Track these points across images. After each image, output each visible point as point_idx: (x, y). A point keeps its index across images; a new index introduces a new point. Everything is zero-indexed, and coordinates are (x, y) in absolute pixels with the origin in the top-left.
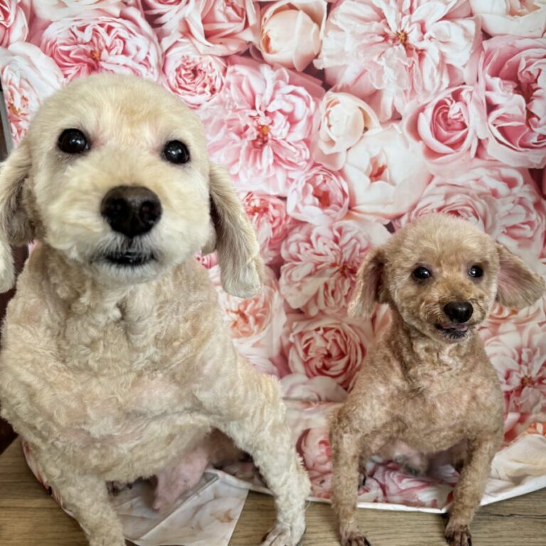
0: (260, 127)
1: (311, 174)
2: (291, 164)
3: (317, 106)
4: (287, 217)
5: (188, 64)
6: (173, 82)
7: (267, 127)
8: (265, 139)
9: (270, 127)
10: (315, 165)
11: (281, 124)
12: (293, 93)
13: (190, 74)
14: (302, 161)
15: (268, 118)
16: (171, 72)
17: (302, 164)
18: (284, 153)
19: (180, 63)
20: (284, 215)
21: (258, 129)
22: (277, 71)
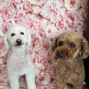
1: (39, 31)
4: (36, 38)
6: (18, 16)
12: (37, 19)
13: (21, 15)
15: (33, 22)
18: (35, 28)
19: (19, 13)
21: (31, 24)
22: (34, 15)
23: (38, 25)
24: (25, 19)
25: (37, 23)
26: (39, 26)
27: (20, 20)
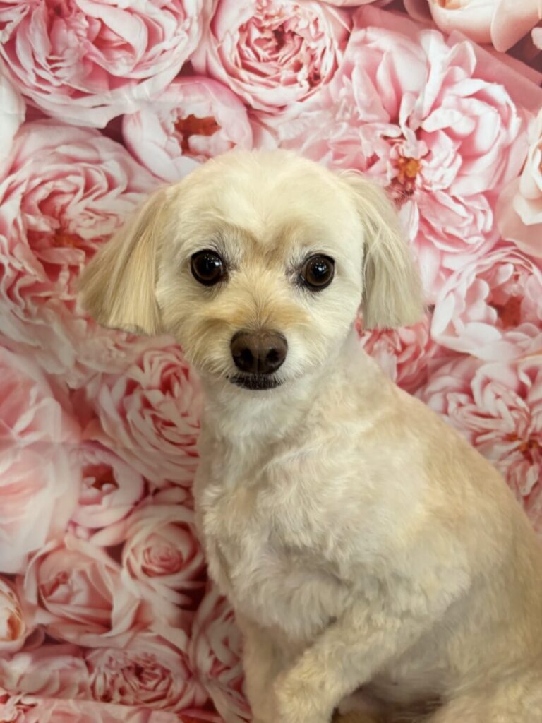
0: (402, 161)
1: (489, 262)
2: (452, 239)
3: (524, 126)
4: (431, 343)
5: (267, 17)
6: (231, 55)
7: (417, 162)
8: (409, 185)
9: (423, 162)
10: (501, 244)
11: (446, 159)
12: (480, 96)
13: (269, 40)
14: (475, 235)
15: (422, 144)
16: (228, 31)
17: (476, 240)
18: (443, 218)
19: (250, 13)
20: (425, 341)
21: (397, 166)
22: (454, 47)
23: (478, 178)
24: (318, 96)
25: (467, 151)
26: (491, 197)
27: (253, 114)
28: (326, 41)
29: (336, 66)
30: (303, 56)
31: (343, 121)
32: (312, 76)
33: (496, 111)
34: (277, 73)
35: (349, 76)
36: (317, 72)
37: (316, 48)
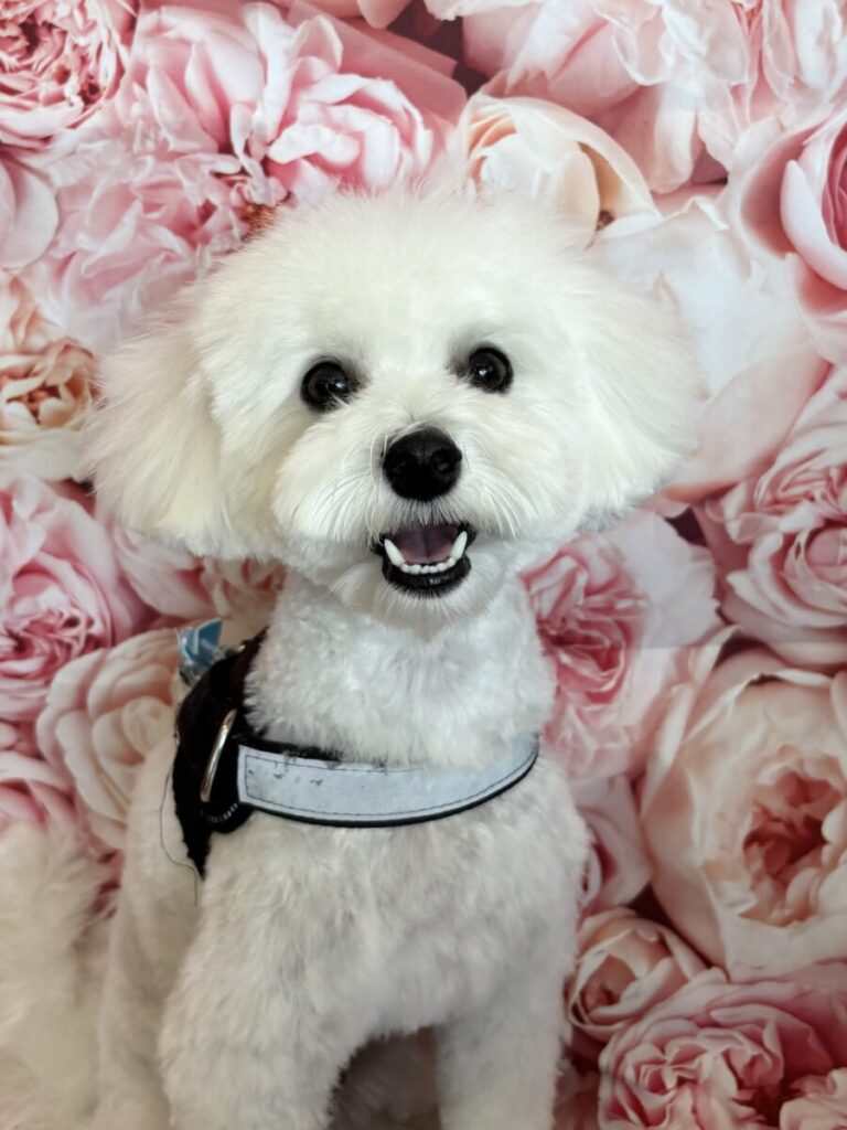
0: (250, 210)
3: (439, 143)
7: (272, 210)
12: (357, 100)
13: (15, 39)
21: (244, 217)
22: (303, 27)
24: (98, 118)
27: (5, 152)
28: (101, 33)
29: (120, 71)
30: (69, 58)
31: (146, 153)
32: (86, 88)
33: (389, 122)
34: (33, 87)
35: (143, 85)
36: (93, 81)
37: (88, 46)
